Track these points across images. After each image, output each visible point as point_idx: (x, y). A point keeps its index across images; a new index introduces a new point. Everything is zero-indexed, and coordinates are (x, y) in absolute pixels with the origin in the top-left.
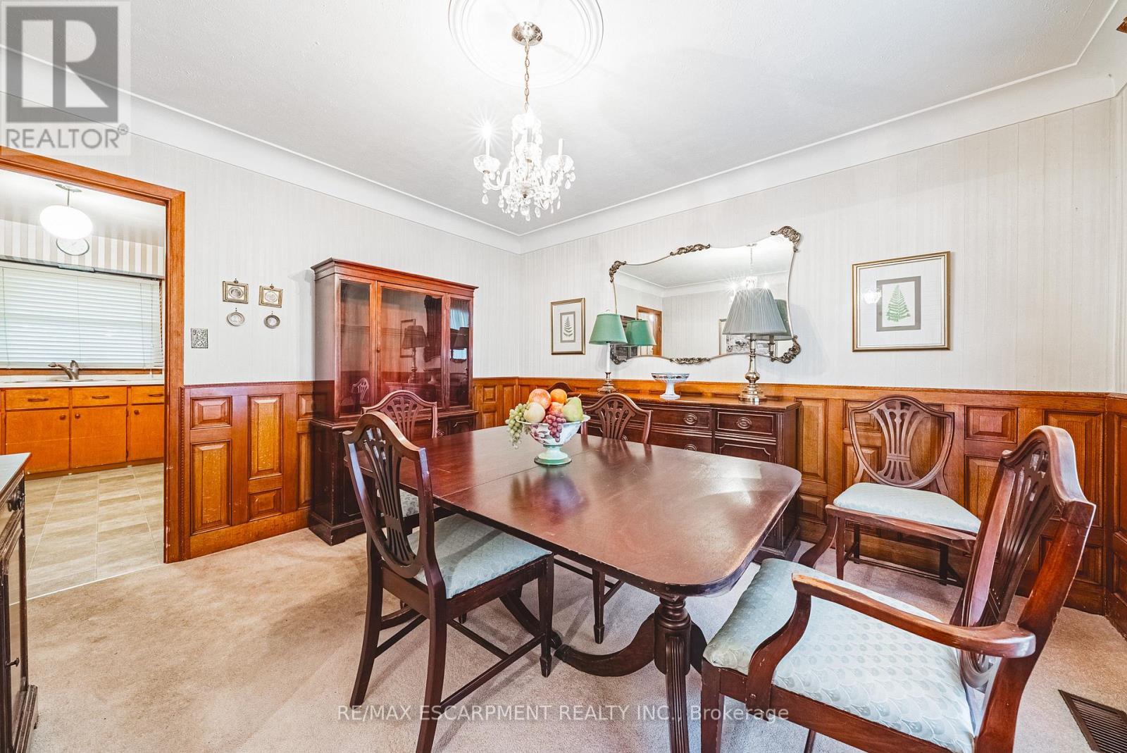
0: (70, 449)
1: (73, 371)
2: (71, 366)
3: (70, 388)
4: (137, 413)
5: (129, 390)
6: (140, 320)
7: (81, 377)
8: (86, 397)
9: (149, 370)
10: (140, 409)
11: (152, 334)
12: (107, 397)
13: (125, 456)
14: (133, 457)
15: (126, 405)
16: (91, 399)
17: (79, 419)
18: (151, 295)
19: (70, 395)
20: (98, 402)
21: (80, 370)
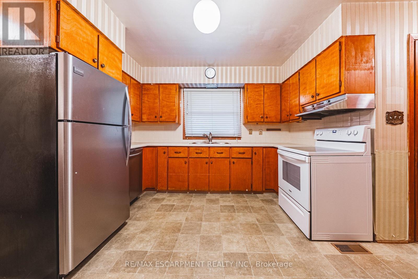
0: (209, 181)
1: (210, 138)
2: (210, 135)
3: (209, 147)
4: (234, 163)
5: (231, 149)
6: (232, 111)
7: (213, 141)
8: (214, 153)
9: (236, 137)
10: (235, 160)
11: (237, 118)
12: (222, 153)
13: (229, 187)
14: (232, 189)
15: (229, 158)
16: (216, 153)
17: (212, 164)
18: (236, 97)
19: (209, 150)
20: (219, 156)
21: (212, 137)
